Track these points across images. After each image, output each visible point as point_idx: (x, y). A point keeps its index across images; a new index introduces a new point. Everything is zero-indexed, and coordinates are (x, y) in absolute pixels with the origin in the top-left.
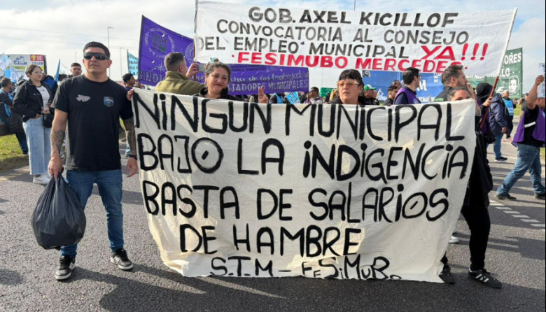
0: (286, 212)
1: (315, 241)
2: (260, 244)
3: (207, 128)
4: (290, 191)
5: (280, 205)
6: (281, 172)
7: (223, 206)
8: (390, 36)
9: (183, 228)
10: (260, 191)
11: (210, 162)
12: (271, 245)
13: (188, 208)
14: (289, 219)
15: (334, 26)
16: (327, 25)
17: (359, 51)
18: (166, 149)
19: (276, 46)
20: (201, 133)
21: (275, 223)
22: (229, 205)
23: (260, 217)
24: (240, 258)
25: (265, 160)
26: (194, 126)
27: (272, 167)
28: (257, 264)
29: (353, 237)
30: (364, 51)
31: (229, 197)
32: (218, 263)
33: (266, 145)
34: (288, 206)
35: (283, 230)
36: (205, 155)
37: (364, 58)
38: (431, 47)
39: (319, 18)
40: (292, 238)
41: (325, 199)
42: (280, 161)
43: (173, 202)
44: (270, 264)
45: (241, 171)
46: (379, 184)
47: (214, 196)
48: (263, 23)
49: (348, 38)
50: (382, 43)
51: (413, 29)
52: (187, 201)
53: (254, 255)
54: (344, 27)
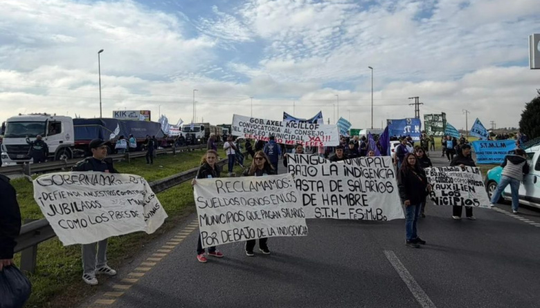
0: (340, 189)
1: (352, 199)
2: (332, 201)
3: (312, 163)
4: (341, 181)
5: (338, 186)
6: (337, 174)
7: (318, 188)
8: (297, 132)
9: (304, 195)
10: (331, 181)
11: (313, 173)
12: (336, 201)
13: (306, 188)
14: (342, 191)
15: (278, 127)
16: (275, 126)
17: (286, 137)
18: (298, 168)
19: (257, 133)
20: (310, 165)
21: (337, 193)
22: (320, 187)
23: (331, 191)
24: (325, 208)
25: (331, 171)
26: (308, 162)
27: (334, 173)
28: (333, 210)
29: (365, 198)
30: (288, 137)
31: (320, 184)
32: (318, 210)
33: (331, 166)
34: (341, 186)
35: (340, 196)
36: (312, 171)
37: (288, 140)
38: (312, 137)
39: (273, 123)
40: (344, 198)
41: (353, 184)
42: (336, 171)
43: (300, 186)
44: (337, 210)
45: (323, 175)
46: (369, 179)
47: (315, 184)
48: (254, 123)
49: (282, 132)
50: (294, 134)
51: (305, 130)
52: (305, 185)
53: (330, 206)
54: (281, 127)
